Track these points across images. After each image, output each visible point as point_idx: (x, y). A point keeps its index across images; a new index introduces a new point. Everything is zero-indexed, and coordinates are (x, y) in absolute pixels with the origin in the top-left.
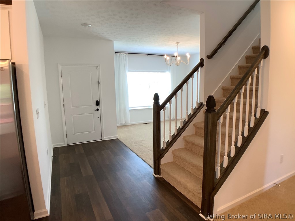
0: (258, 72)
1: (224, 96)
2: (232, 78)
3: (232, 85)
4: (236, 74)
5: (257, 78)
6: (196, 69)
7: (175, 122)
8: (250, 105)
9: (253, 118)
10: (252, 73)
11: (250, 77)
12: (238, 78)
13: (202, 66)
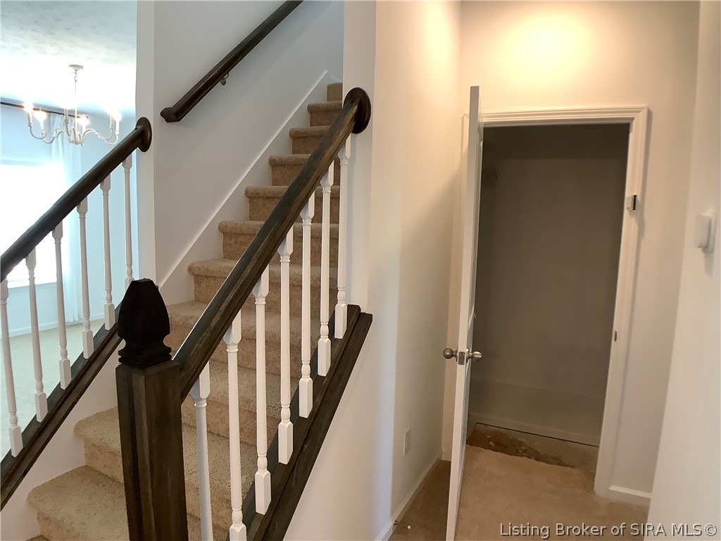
0: (337, 181)
1: (228, 256)
2: (253, 197)
3: (251, 219)
4: (264, 183)
5: (335, 198)
6: (119, 156)
7: (58, 336)
8: (315, 290)
9: (324, 343)
10: (318, 178)
11: (313, 195)
12: (271, 195)
13: (145, 147)
